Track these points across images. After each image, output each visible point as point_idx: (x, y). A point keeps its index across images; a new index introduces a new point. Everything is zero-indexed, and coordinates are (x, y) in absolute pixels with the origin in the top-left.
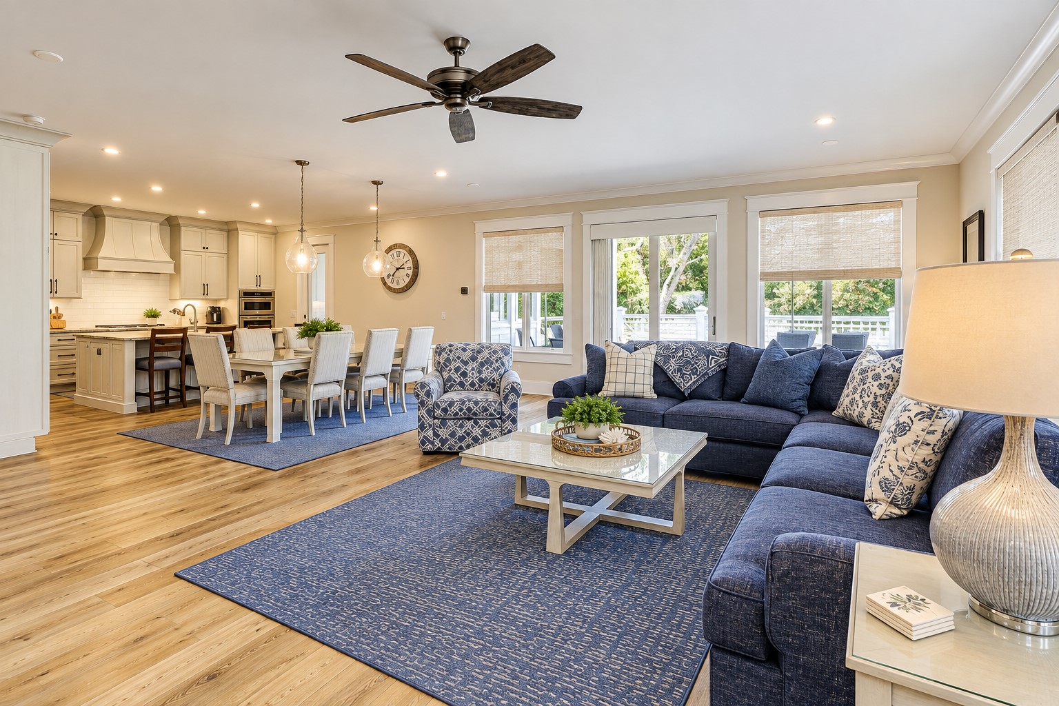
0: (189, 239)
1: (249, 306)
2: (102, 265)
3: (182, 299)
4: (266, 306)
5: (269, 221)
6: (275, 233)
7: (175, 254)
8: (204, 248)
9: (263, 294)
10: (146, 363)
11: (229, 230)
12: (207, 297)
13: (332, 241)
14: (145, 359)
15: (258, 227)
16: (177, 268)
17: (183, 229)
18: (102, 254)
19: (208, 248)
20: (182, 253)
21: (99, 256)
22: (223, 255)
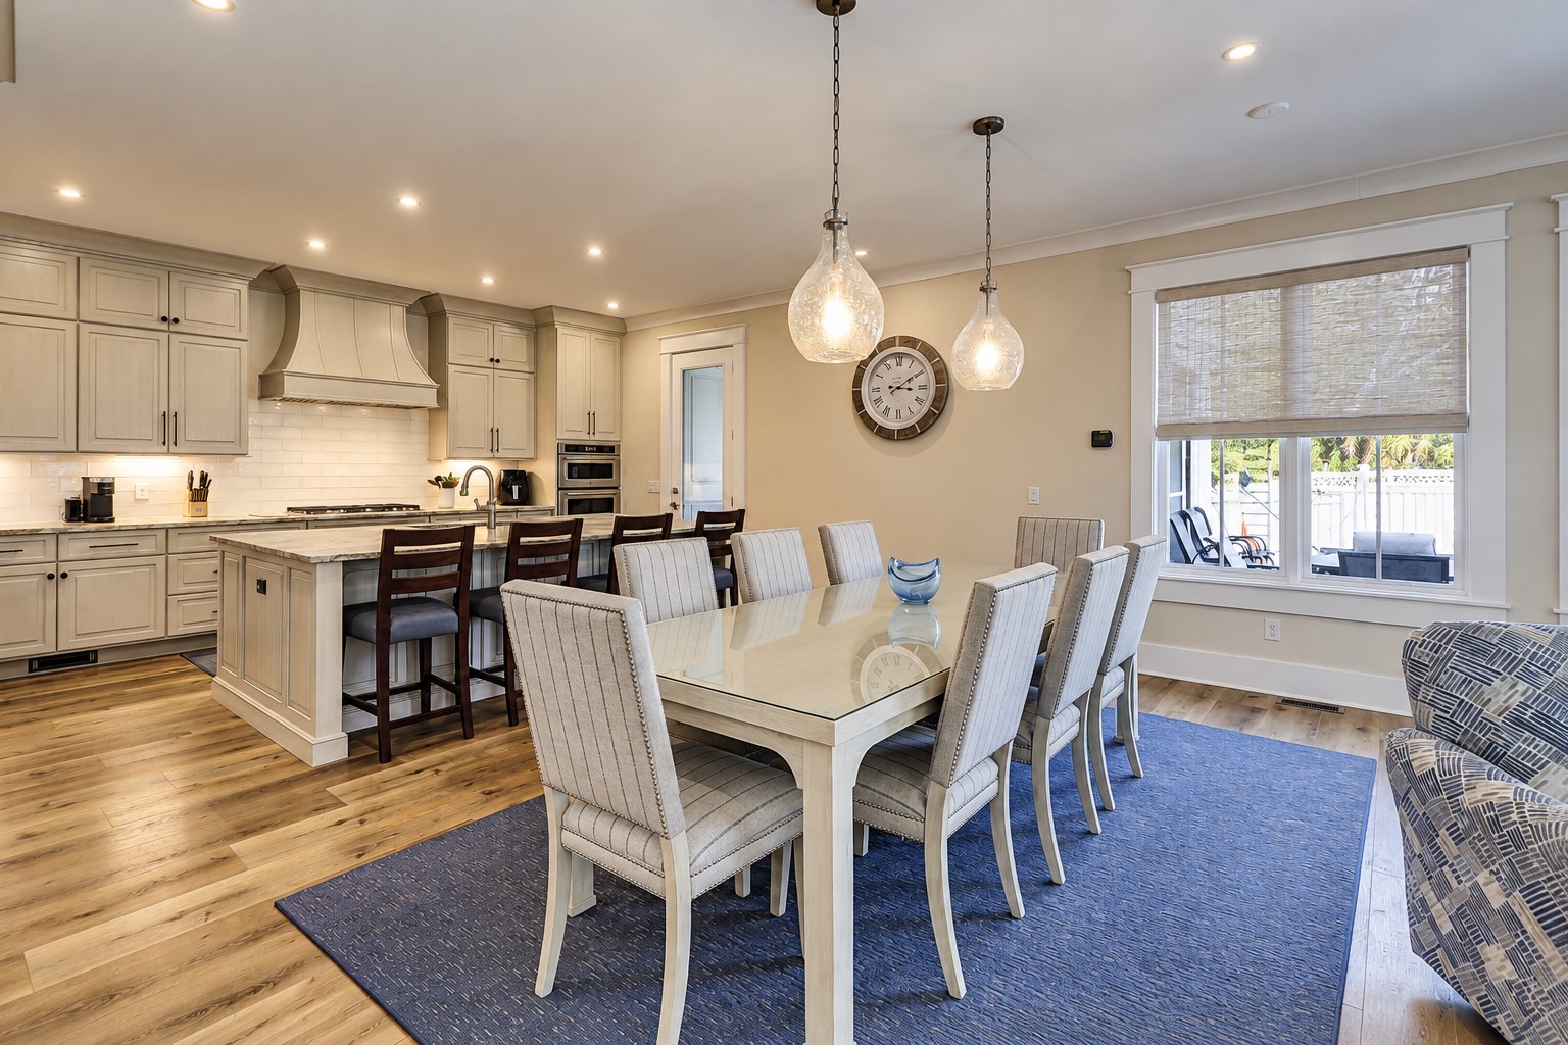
0: (463, 341)
1: (575, 471)
2: (291, 387)
3: (450, 458)
4: (606, 471)
5: (613, 306)
6: (619, 331)
7: (436, 366)
8: (492, 360)
9: (600, 449)
10: (369, 622)
11: (538, 325)
12: (497, 455)
13: (741, 338)
14: (367, 607)
15: (593, 319)
16: (442, 395)
17: (452, 322)
18: (293, 365)
19: (498, 361)
20: (451, 369)
21: (287, 370)
22: (527, 376)
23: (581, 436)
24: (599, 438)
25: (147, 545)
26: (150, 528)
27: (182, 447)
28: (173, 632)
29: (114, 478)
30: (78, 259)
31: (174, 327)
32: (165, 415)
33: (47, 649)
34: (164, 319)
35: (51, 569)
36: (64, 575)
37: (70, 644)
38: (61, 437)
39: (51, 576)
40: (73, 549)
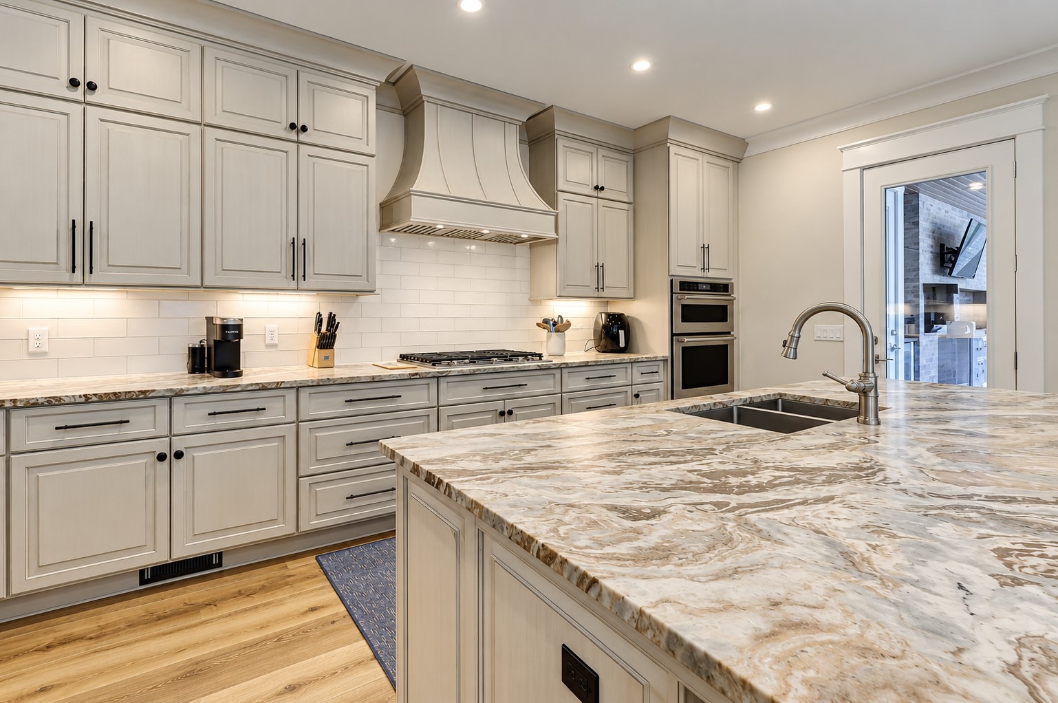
2: (420, 212)
3: (559, 297)
8: (596, 187)
9: (713, 287)
11: (639, 146)
12: (602, 294)
15: (710, 138)
17: (561, 143)
18: (419, 185)
19: (602, 189)
20: (561, 196)
21: (414, 188)
22: (625, 206)
23: (693, 272)
24: (714, 275)
25: (277, 410)
26: (278, 386)
27: (311, 282)
28: (304, 527)
29: (241, 320)
30: (202, 49)
31: (303, 137)
32: (293, 243)
33: (159, 556)
34: (293, 126)
35: (162, 446)
36: (179, 455)
37: (186, 549)
38: (185, 268)
39: (161, 457)
40: (189, 418)
